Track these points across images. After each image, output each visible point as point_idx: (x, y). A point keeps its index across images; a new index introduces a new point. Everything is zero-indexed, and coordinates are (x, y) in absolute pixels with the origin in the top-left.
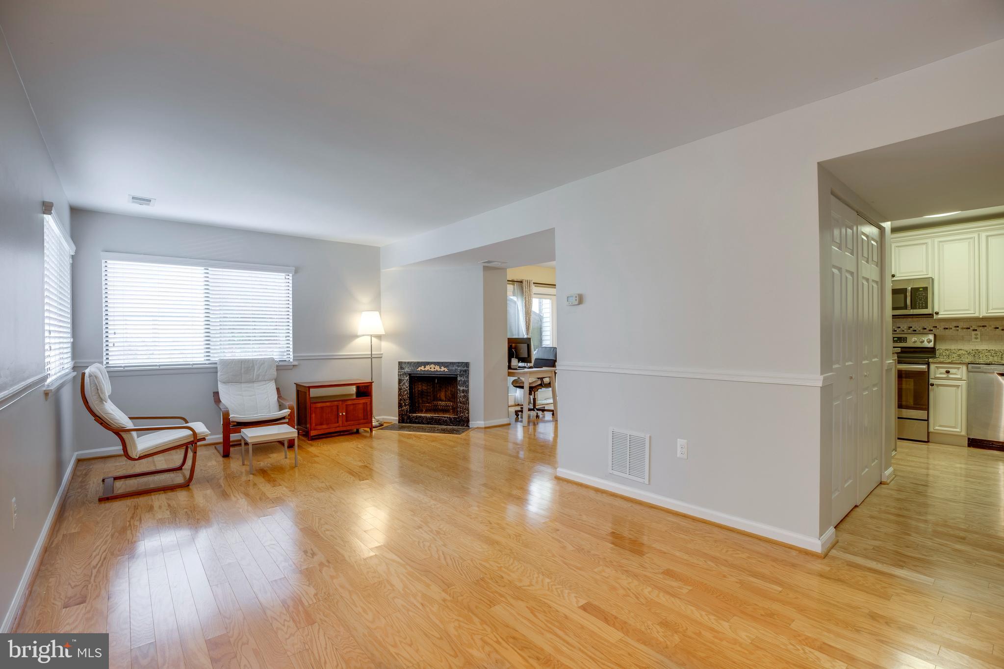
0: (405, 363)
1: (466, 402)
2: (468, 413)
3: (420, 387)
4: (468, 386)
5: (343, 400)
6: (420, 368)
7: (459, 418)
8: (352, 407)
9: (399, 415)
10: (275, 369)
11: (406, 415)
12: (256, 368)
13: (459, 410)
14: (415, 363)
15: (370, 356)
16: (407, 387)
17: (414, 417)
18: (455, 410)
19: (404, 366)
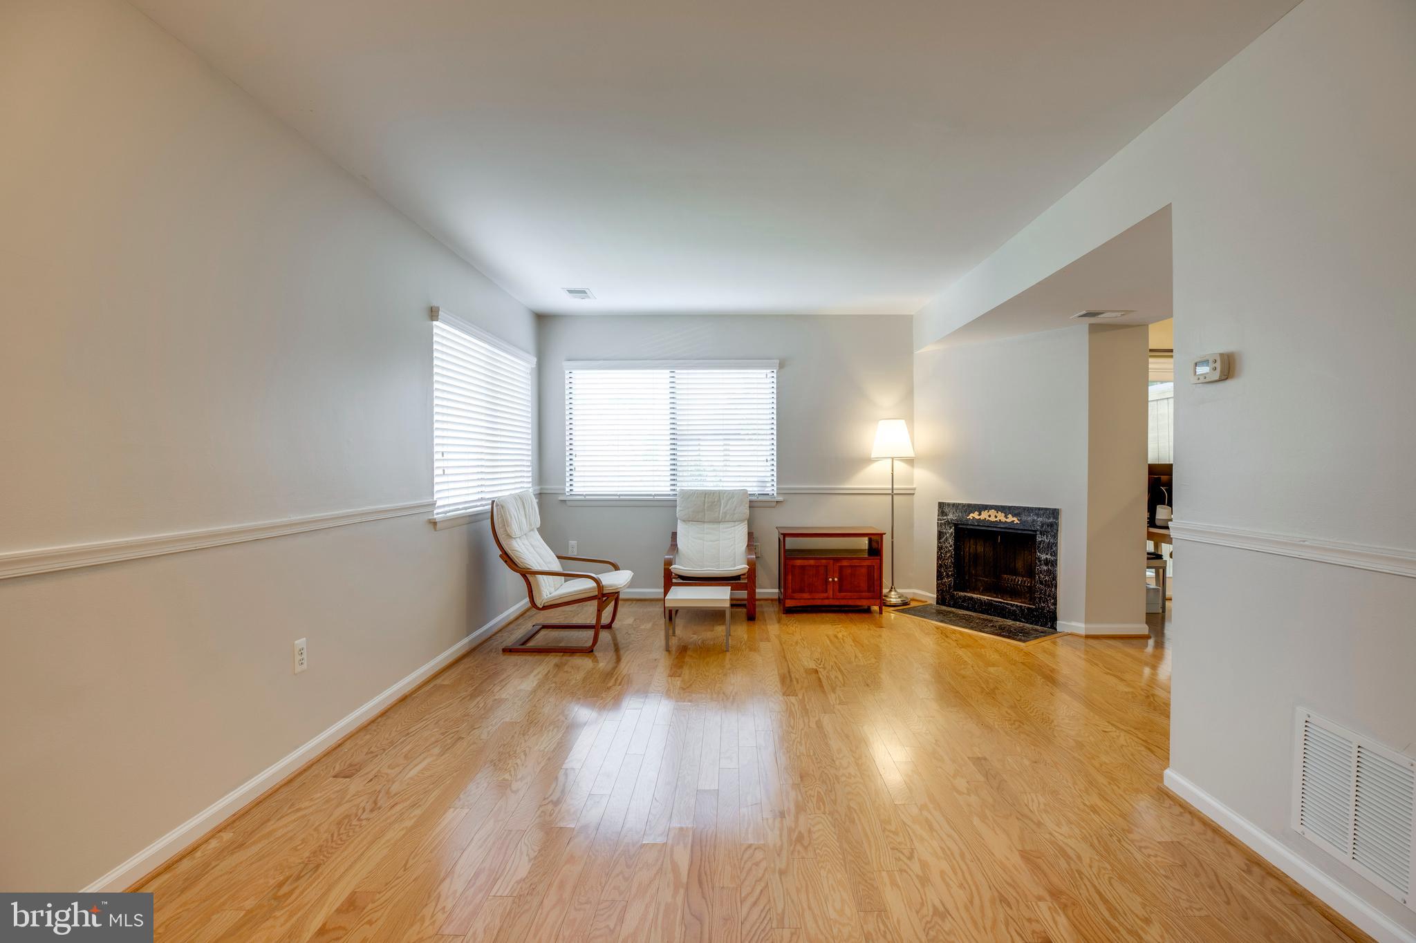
0: (949, 505)
1: (1052, 583)
2: (1055, 604)
3: (972, 547)
4: (1055, 554)
5: (836, 557)
6: (972, 515)
7: (1036, 610)
8: (849, 571)
9: (938, 591)
10: (748, 505)
11: (948, 592)
12: (723, 502)
13: (1037, 595)
14: (964, 505)
15: (890, 492)
16: (951, 546)
17: (960, 598)
18: (1029, 594)
19: (946, 510)
